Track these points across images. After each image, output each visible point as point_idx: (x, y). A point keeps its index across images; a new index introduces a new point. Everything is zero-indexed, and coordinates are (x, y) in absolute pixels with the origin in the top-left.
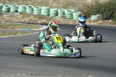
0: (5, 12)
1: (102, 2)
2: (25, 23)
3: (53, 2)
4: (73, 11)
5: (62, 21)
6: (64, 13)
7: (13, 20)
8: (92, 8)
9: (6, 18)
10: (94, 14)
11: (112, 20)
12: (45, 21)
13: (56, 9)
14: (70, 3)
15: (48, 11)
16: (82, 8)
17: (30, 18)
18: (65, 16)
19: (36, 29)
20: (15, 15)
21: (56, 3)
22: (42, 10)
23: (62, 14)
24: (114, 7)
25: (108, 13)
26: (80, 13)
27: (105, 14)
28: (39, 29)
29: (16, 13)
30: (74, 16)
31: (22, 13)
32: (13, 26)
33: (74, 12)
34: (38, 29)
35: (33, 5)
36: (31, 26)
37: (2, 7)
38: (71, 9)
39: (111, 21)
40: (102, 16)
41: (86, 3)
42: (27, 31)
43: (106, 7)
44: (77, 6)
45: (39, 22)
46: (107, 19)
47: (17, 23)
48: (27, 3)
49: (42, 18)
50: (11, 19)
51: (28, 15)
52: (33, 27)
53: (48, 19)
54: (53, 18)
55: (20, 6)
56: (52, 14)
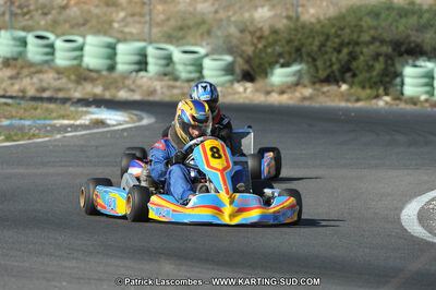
1: (313, 16)
2: (23, 98)
3: (129, 19)
4: (202, 51)
5: (161, 91)
6: (169, 59)
8: (275, 42)
10: (282, 61)
11: (351, 85)
12: (98, 90)
13: (140, 44)
14: (191, 22)
15: (109, 51)
16: (235, 42)
17: (41, 80)
18: (174, 69)
19: (66, 122)
21: (139, 22)
22: (86, 49)
23: (163, 62)
24: (355, 36)
26: (229, 58)
27: (325, 63)
28: (76, 120)
30: (205, 72)
31: (12, 62)
33: (207, 55)
34: (72, 122)
35: (52, 32)
36: (47, 110)
38: (196, 45)
39: (344, 87)
40: (312, 70)
41: (252, 21)
42: (30, 127)
43: (328, 37)
44: (219, 33)
45: (77, 95)
46: (328, 80)
48: (30, 23)
49: (85, 79)
51: (33, 70)
52: (52, 111)
53: (111, 83)
54: (127, 78)
55: (4, 33)
56: (123, 66)
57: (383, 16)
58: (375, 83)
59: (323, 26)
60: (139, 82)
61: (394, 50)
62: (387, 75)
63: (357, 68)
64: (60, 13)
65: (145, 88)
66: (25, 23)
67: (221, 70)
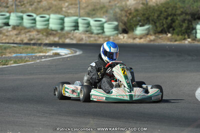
1: (154, 3)
2: (22, 44)
3: (70, 6)
4: (104, 20)
5: (86, 39)
6: (88, 24)
7: (2, 40)
8: (137, 15)
10: (140, 24)
11: (173, 34)
12: (56, 39)
13: (75, 18)
14: (98, 7)
15: (61, 21)
16: (118, 16)
17: (30, 35)
18: (91, 28)
19: (42, 54)
20: (4, 31)
21: (75, 8)
22: (51, 21)
23: (86, 26)
24: (174, 12)
26: (116, 23)
27: (160, 24)
28: (46, 53)
29: (5, 27)
30: (105, 30)
31: (16, 27)
32: (2, 50)
33: (106, 22)
34: (44, 54)
35: (35, 13)
36: (33, 49)
38: (101, 17)
39: (169, 35)
40: (155, 27)
41: (126, 5)
42: (25, 57)
43: (161, 12)
44: (111, 12)
45: (47, 42)
46: (163, 32)
47: (8, 45)
48: (24, 9)
49: (50, 34)
51: (26, 31)
52: (35, 49)
53: (62, 36)
54: (70, 33)
55: (12, 14)
56: (67, 28)
57: (186, 2)
58: (184, 33)
59: (159, 7)
60: (75, 35)
61: (192, 17)
62: (189, 29)
63: (175, 26)
64: (38, 4)
65: (78, 38)
66: (22, 9)
67: (112, 29)
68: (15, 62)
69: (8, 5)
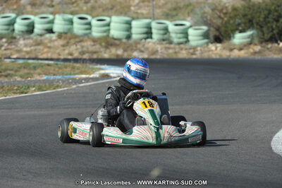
0: (21, 33)
3: (141, 4)
4: (188, 24)
5: (162, 52)
6: (166, 30)
7: (42, 54)
8: (236, 16)
9: (25, 49)
10: (240, 28)
12: (120, 52)
13: (147, 21)
14: (182, 5)
15: (127, 26)
16: (209, 17)
17: (82, 47)
18: (170, 36)
19: (84, 76)
20: (46, 41)
21: (148, 6)
22: (112, 25)
23: (162, 32)
25: (274, 26)
26: (205, 28)
27: (268, 29)
28: (90, 74)
29: (48, 35)
30: (190, 38)
31: (64, 35)
33: (191, 26)
34: (87, 76)
35: (90, 15)
36: (73, 68)
37: (15, 22)
38: (184, 20)
40: (261, 33)
41: (220, 3)
42: (58, 81)
43: (270, 12)
44: (198, 11)
46: (273, 39)
48: (77, 9)
49: (112, 45)
50: (35, 50)
51: (77, 40)
53: (128, 47)
54: (139, 43)
55: (57, 16)
56: (136, 35)
59: (266, 5)
60: (146, 46)
65: (150, 50)
66: (73, 9)
67: (200, 36)
68: (40, 89)
69: (54, 3)
